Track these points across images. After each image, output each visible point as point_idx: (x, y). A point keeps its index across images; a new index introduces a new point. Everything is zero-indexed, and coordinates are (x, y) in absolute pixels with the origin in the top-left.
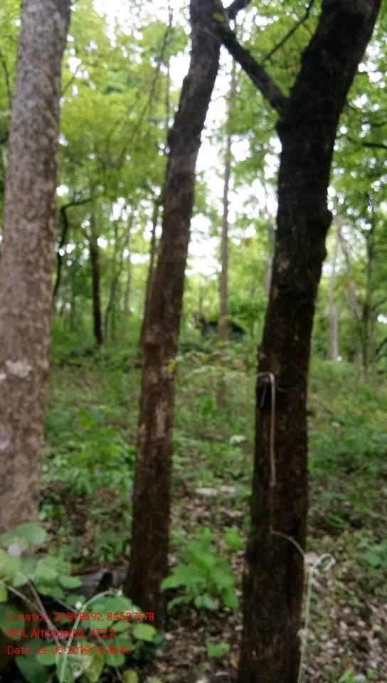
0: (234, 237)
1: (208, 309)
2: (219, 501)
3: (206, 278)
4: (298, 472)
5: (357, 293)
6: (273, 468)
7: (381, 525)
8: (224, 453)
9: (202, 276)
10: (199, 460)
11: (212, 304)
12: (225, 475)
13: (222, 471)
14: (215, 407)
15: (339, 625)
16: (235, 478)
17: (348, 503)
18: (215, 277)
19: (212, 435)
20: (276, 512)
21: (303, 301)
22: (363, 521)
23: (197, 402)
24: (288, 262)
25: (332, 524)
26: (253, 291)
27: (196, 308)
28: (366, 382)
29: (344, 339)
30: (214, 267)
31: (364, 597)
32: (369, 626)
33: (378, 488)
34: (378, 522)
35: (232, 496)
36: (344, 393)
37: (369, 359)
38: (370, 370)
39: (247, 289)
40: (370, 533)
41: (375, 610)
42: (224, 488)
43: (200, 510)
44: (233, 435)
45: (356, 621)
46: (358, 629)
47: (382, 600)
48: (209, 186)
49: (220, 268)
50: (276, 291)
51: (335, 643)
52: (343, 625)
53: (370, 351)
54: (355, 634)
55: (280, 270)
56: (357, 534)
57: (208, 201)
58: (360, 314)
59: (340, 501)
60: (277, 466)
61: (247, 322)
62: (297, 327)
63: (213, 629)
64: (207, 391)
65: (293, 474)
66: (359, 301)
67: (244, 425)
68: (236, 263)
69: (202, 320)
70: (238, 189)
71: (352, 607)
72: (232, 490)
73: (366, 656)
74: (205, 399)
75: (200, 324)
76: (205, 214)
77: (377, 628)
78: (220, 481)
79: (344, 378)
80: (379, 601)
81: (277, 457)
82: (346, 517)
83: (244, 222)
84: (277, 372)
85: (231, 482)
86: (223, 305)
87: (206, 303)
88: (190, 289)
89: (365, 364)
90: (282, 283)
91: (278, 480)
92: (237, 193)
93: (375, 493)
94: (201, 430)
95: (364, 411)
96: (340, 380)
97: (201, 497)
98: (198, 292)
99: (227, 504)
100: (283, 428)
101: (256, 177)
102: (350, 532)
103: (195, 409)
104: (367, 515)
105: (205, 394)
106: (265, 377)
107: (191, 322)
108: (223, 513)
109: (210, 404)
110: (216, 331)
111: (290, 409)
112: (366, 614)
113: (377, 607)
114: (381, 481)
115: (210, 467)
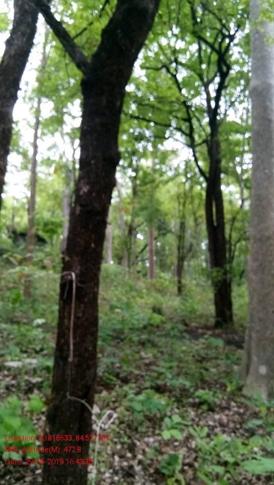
0: (40, 172)
1: (18, 224)
2: (23, 371)
3: (17, 200)
4: (90, 348)
5: (125, 218)
6: (72, 347)
7: (141, 379)
8: (29, 333)
9: (14, 198)
10: (8, 339)
11: (22, 221)
12: (29, 350)
13: (27, 347)
14: (22, 298)
15: (113, 458)
16: (37, 352)
17: (118, 365)
18: (25, 201)
19: (19, 319)
20: (72, 381)
21: (98, 218)
22: (129, 377)
23: (8, 294)
24: (88, 187)
25: (108, 381)
26: (53, 213)
27: (9, 223)
28: (129, 279)
29: (116, 249)
30: (24, 193)
31: (130, 434)
32: (134, 457)
33: (138, 352)
34: (139, 377)
35: (34, 366)
36: (115, 286)
37: (131, 262)
38: (132, 270)
39: (49, 211)
40: (133, 385)
41: (138, 443)
42: (28, 361)
43: (8, 379)
44: (36, 319)
45: (126, 454)
46: (127, 460)
47: (143, 434)
48: (22, 133)
49: (29, 194)
50: (78, 209)
51: (110, 473)
52: (117, 458)
53: (132, 258)
54: (125, 464)
55: (82, 193)
56: (126, 388)
57: (21, 144)
58: (127, 232)
59: (113, 363)
60: (74, 344)
61: (48, 234)
62: (93, 236)
63: (18, 475)
64: (16, 286)
65: (86, 350)
66: (126, 223)
67: (45, 311)
68: (41, 191)
69: (14, 232)
70: (44, 138)
71: (123, 444)
72: (34, 361)
73: (133, 480)
74: (15, 291)
75: (12, 235)
76: (19, 153)
77: (140, 457)
78: (25, 355)
79: (116, 276)
80: (141, 436)
81: (74, 338)
82: (117, 375)
83: (48, 162)
84: (77, 271)
85: (34, 355)
86: (32, 221)
87: (17, 219)
88: (5, 208)
89: (129, 267)
90: (83, 203)
91: (74, 356)
92: (43, 140)
93: (137, 356)
94: (11, 316)
95: (128, 299)
96: (113, 277)
97: (9, 369)
98: (11, 211)
99: (30, 373)
100: (80, 315)
101: (57, 130)
102: (121, 387)
103: (6, 300)
104: (131, 372)
105: (14, 288)
106: (67, 275)
107: (4, 233)
108: (27, 381)
109: (18, 296)
110: (25, 240)
111: (86, 300)
112: (132, 448)
113: (139, 441)
114: (140, 347)
115: (18, 344)
